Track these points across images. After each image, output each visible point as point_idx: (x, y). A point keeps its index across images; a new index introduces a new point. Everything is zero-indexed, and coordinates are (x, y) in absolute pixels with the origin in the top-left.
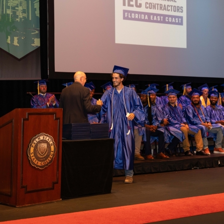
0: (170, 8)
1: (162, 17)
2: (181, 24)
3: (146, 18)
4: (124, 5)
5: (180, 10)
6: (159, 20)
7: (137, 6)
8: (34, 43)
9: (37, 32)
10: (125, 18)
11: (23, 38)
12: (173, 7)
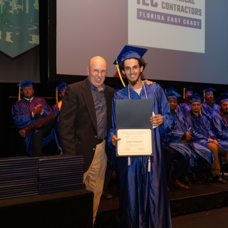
0: (188, 10)
1: (179, 19)
2: (200, 27)
3: (163, 18)
4: (138, 3)
5: (198, 13)
6: (176, 21)
7: (152, 5)
8: (31, 40)
9: (35, 28)
10: (139, 17)
11: (17, 34)
12: (191, 9)
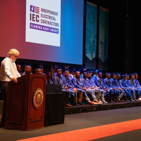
1: (49, 29)
3: (41, 28)
4: (31, 20)
5: (57, 25)
12: (54, 23)
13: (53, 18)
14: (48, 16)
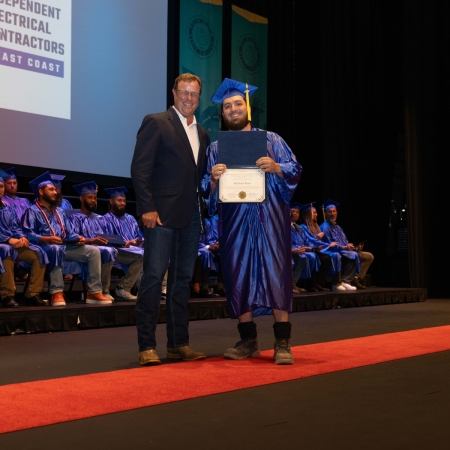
0: (37, 43)
1: (20, 57)
5: (58, 50)
12: (43, 42)
13: (37, 25)
14: (16, 15)
